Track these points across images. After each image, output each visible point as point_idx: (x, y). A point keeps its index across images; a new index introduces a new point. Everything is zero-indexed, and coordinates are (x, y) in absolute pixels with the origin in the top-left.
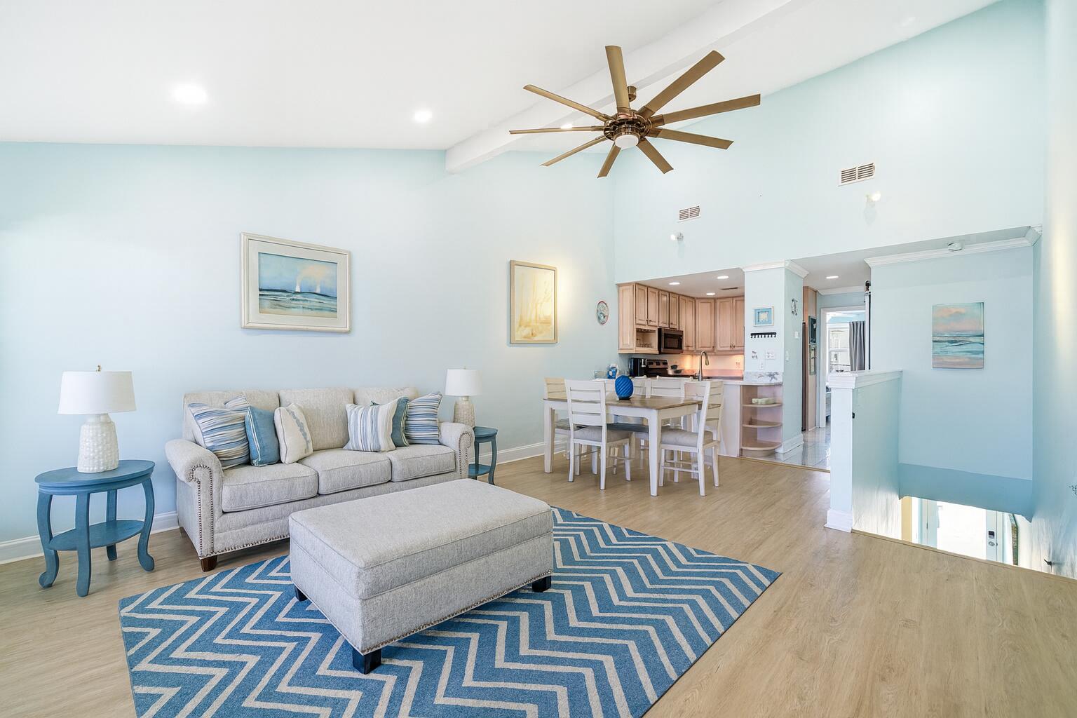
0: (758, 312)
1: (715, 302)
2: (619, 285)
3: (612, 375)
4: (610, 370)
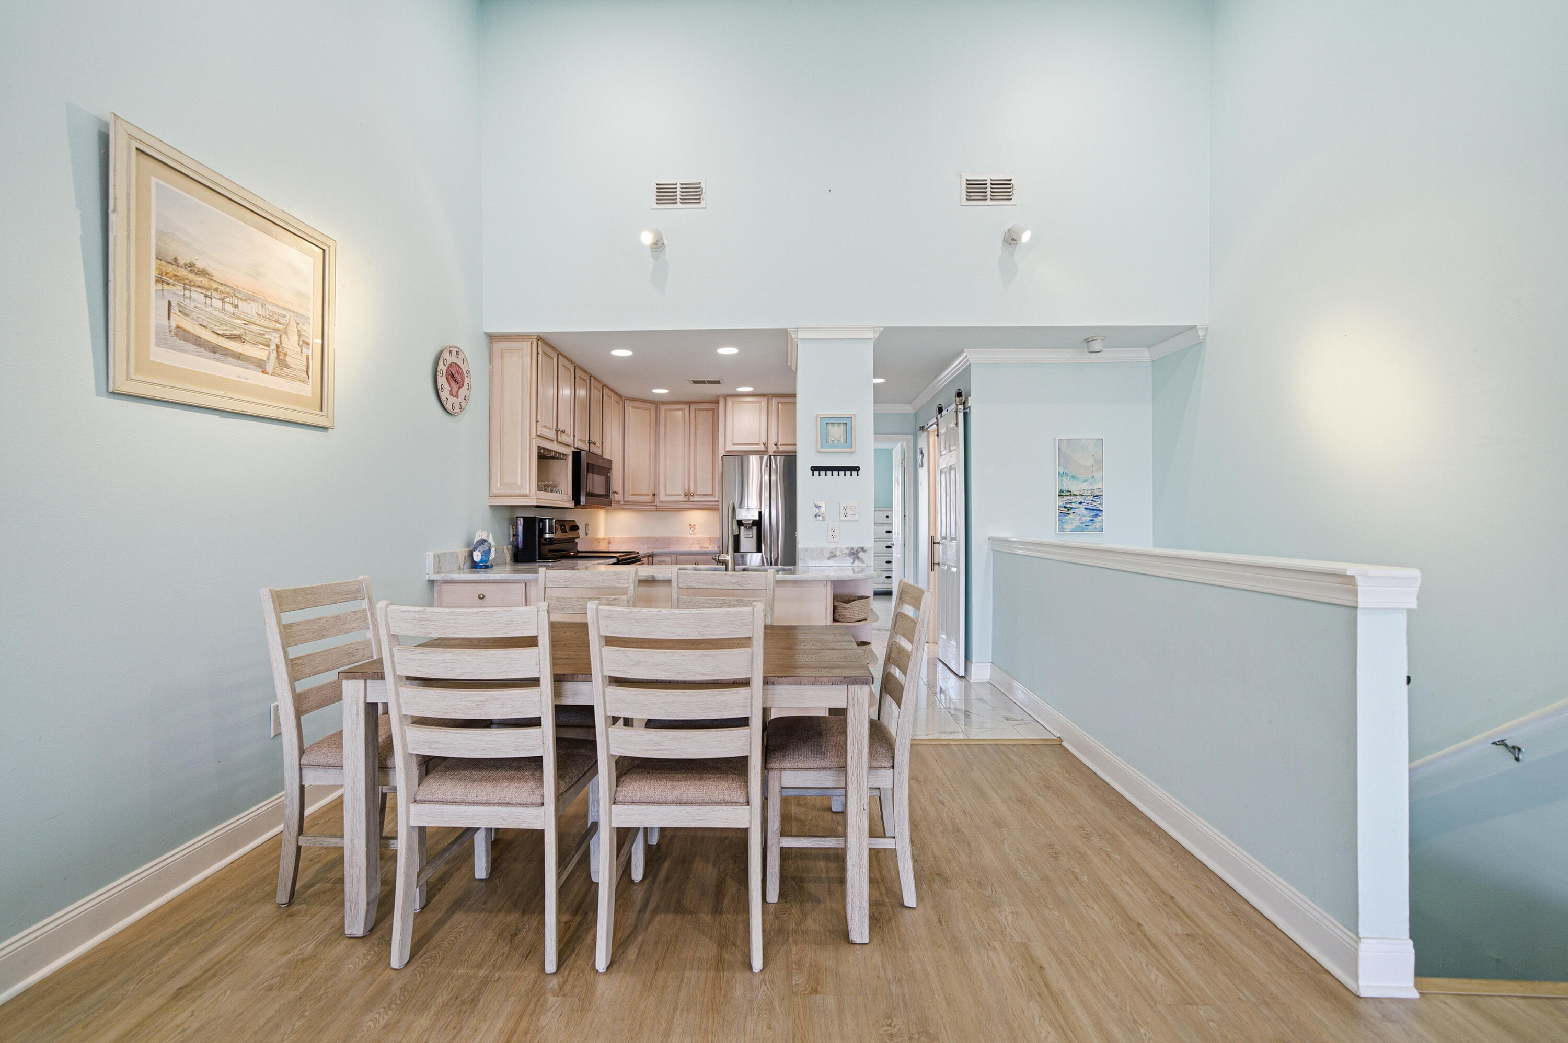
0: (828, 422)
1: (657, 410)
2: (490, 336)
3: (482, 559)
4: (475, 548)
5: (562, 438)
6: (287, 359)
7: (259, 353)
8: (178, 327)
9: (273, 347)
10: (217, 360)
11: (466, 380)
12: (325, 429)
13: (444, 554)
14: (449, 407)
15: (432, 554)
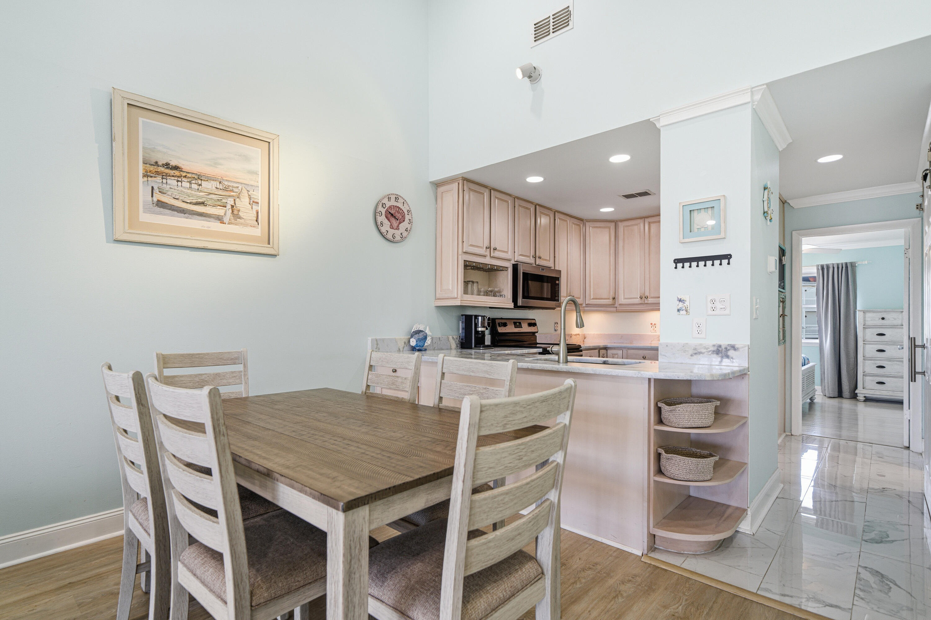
0: (692, 209)
1: (616, 227)
2: (436, 184)
3: (417, 344)
4: (412, 337)
5: (497, 254)
6: (240, 214)
7: (219, 211)
8: (158, 201)
9: (229, 207)
10: (187, 218)
11: (407, 217)
12: (274, 256)
13: (383, 340)
14: (389, 236)
15: (370, 339)
